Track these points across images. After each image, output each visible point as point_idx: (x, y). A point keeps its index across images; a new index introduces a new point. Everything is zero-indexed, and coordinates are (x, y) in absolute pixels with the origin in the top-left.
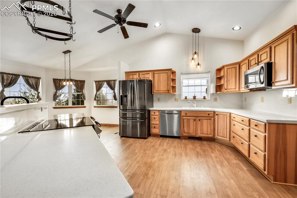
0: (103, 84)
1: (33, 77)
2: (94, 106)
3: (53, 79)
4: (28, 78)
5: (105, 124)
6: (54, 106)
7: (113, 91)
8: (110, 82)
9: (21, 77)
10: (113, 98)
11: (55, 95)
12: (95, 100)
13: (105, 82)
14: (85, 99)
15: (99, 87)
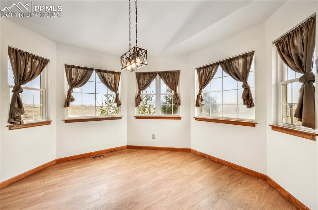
0: (214, 70)
1: (110, 72)
2: (196, 117)
3: (136, 73)
4: (104, 73)
5: (218, 159)
6: (136, 114)
7: (241, 83)
8: (233, 62)
9: (94, 71)
10: (242, 101)
11: (138, 97)
12: (196, 106)
13: (220, 66)
14: (179, 104)
15: (205, 80)
